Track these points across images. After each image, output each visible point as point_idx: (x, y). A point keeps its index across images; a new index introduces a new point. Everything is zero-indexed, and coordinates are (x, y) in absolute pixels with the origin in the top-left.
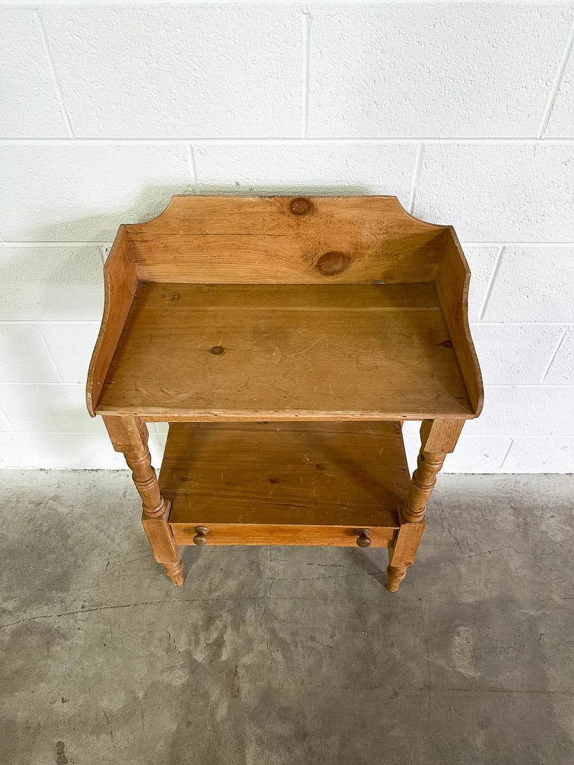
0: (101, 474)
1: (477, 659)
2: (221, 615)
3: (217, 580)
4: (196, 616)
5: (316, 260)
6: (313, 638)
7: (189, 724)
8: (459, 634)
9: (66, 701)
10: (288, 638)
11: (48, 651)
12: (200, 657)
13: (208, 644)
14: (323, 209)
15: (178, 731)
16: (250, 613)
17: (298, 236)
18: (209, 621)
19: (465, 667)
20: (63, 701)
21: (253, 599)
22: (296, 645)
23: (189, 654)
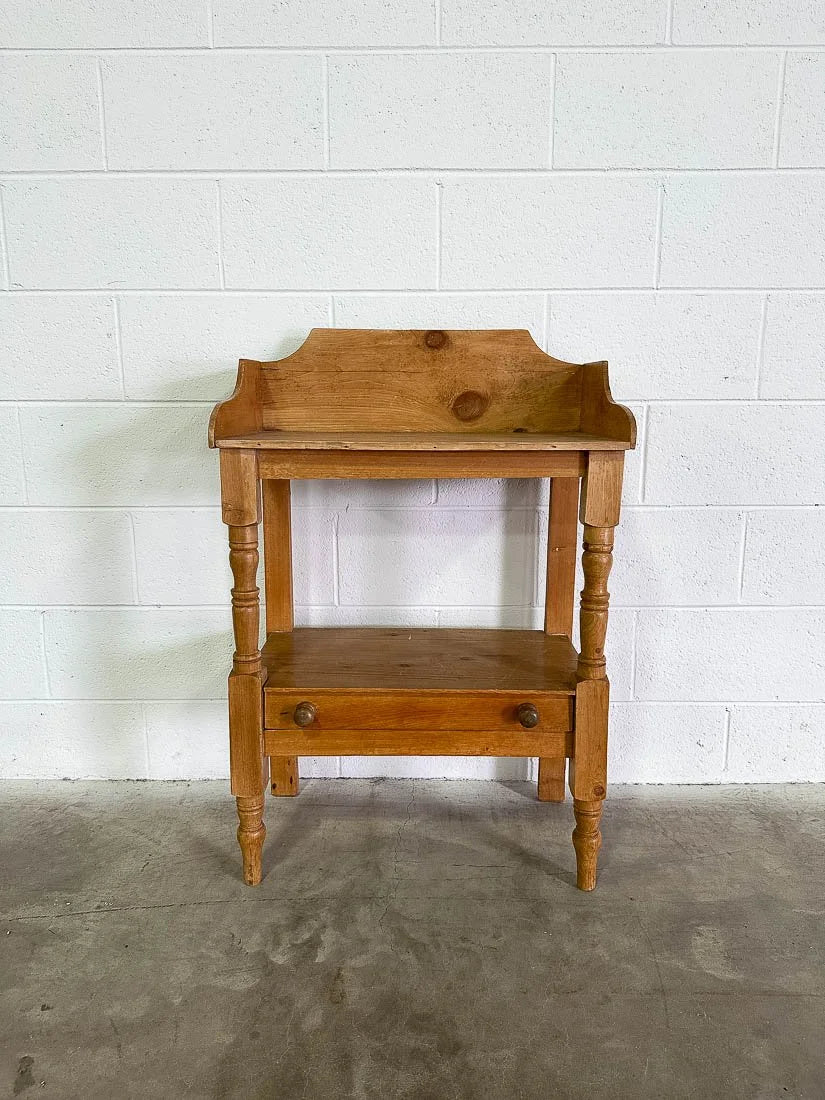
0: (149, 784)
1: (733, 959)
2: (318, 915)
3: (313, 880)
4: (278, 915)
5: (452, 402)
6: (464, 939)
7: (255, 1035)
8: (700, 934)
9: (48, 1008)
10: (426, 940)
11: (32, 953)
12: (279, 959)
13: (293, 945)
14: (458, 342)
15: (236, 1044)
16: (363, 912)
17: (433, 374)
18: (298, 921)
19: (717, 969)
20: (44, 1008)
21: (369, 899)
22: (438, 946)
23: (262, 956)
